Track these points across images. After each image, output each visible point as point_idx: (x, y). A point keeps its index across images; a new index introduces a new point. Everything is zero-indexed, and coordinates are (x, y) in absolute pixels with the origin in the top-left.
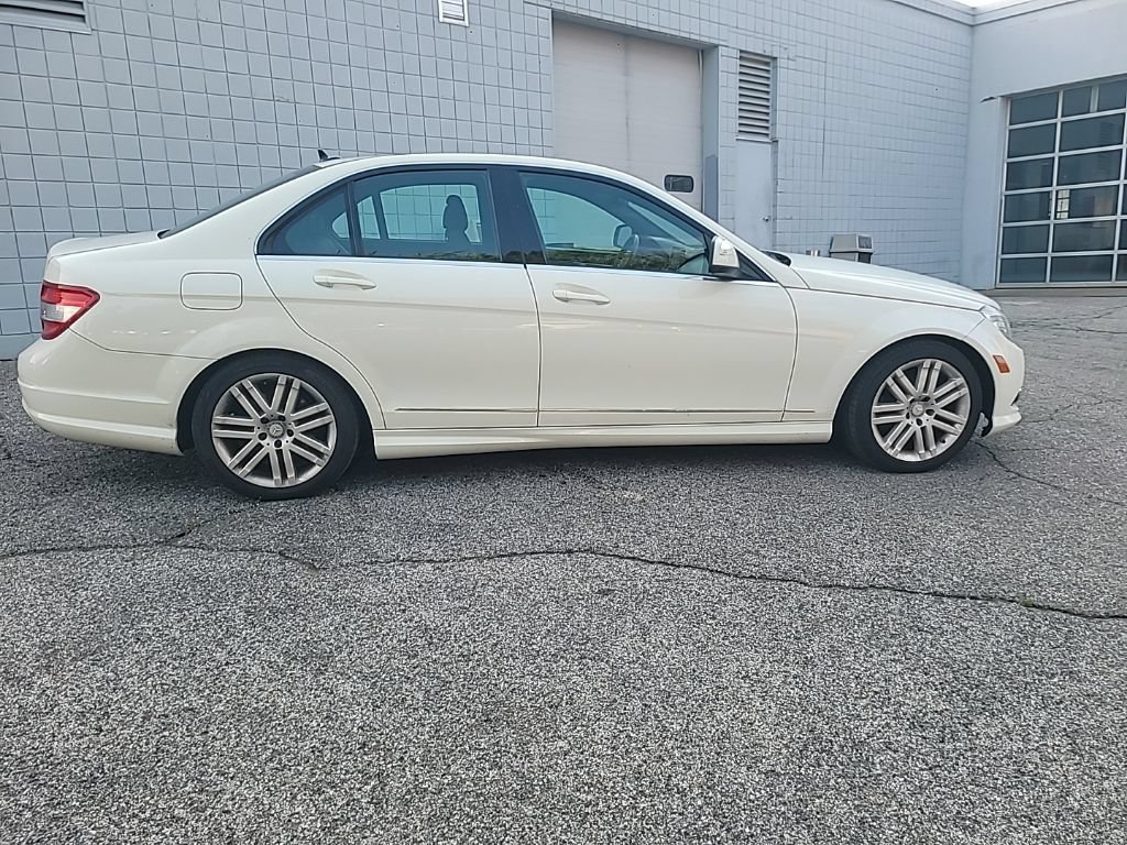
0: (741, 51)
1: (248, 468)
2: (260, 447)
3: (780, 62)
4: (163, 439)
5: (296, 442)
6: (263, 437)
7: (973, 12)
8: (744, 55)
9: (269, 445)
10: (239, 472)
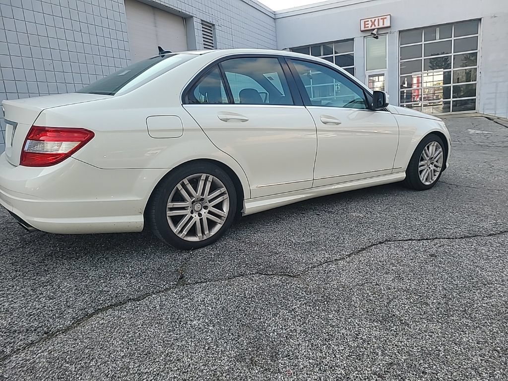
0: (202, 20)
1: (185, 232)
2: (191, 218)
3: (217, 27)
4: (136, 222)
5: (210, 212)
6: (192, 212)
7: (274, 13)
8: (203, 22)
9: (196, 217)
10: (180, 236)
